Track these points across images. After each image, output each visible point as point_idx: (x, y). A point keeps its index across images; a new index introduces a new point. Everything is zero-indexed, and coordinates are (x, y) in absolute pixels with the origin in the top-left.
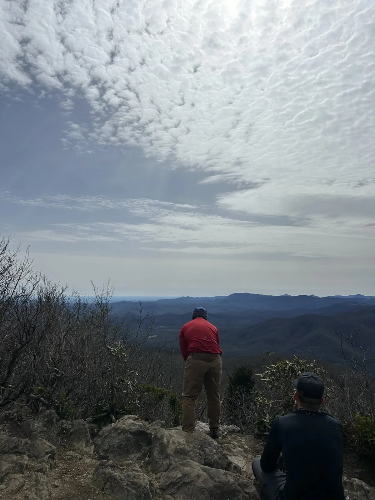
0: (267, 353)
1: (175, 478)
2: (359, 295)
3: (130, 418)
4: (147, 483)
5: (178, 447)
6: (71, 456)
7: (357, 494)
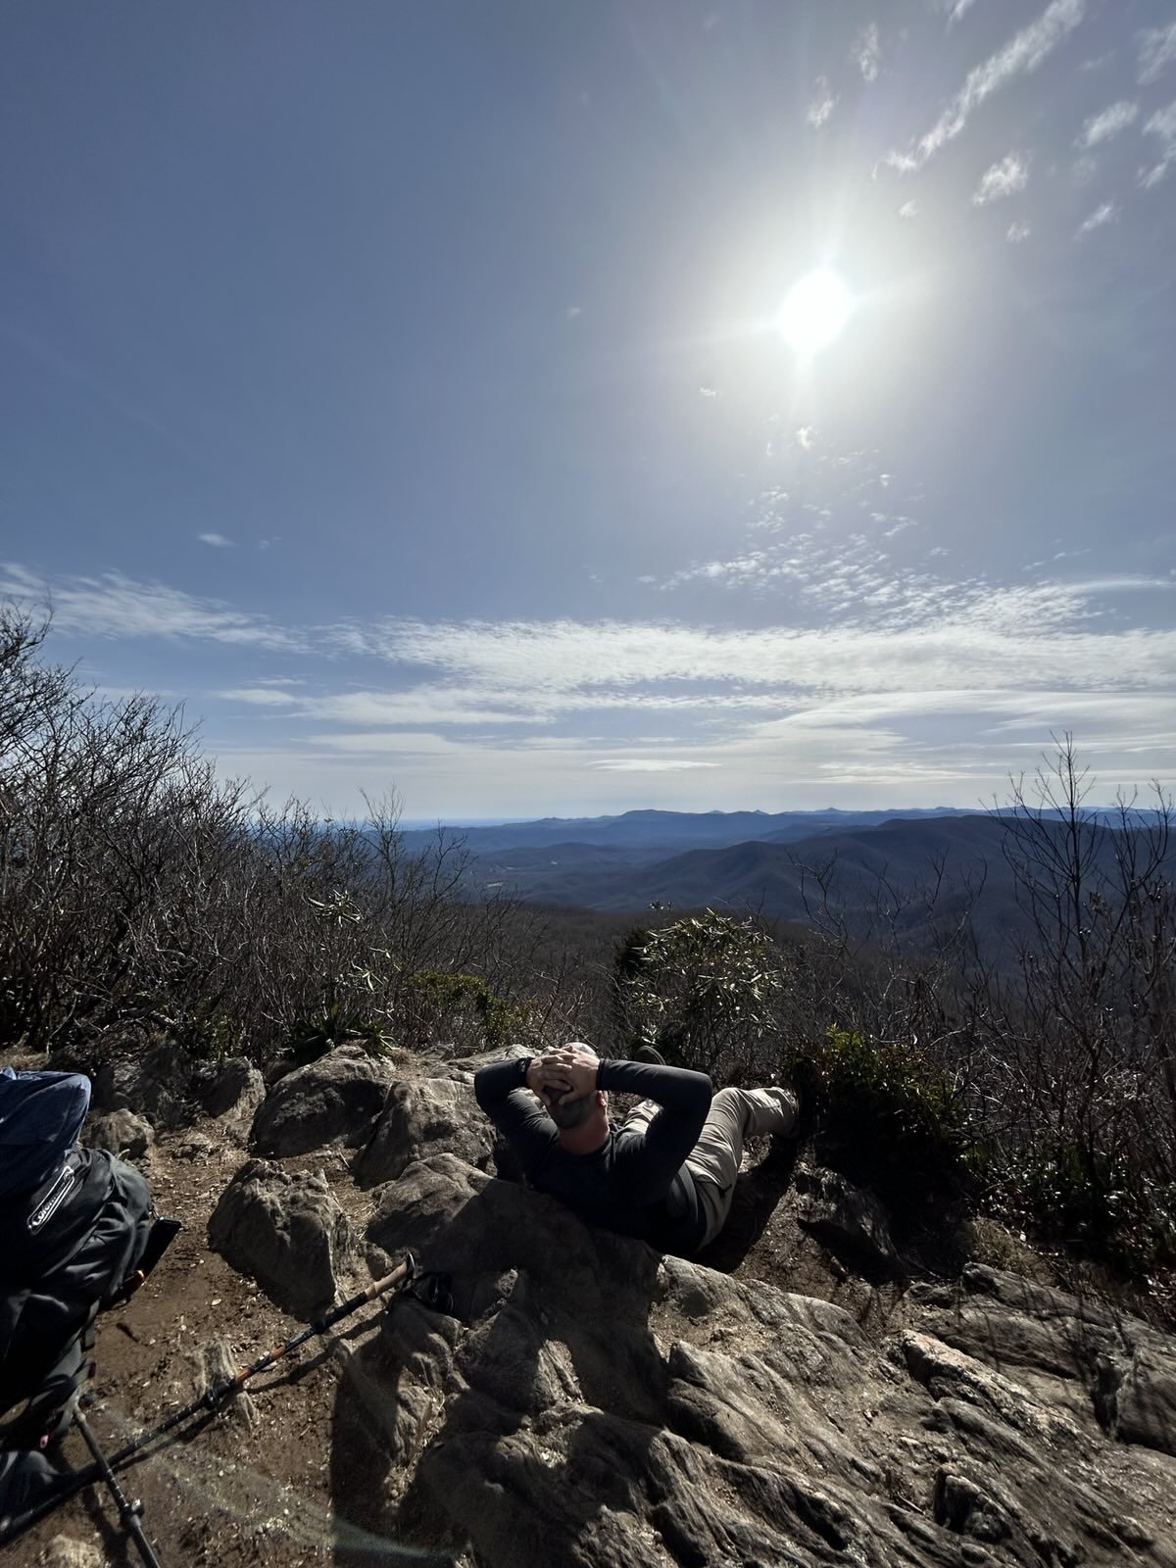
0: (657, 906)
1: (403, 1203)
2: (831, 809)
3: (343, 1053)
4: (329, 1224)
5: (434, 1120)
6: (193, 1146)
7: (829, 1209)
